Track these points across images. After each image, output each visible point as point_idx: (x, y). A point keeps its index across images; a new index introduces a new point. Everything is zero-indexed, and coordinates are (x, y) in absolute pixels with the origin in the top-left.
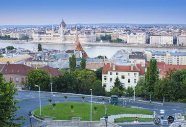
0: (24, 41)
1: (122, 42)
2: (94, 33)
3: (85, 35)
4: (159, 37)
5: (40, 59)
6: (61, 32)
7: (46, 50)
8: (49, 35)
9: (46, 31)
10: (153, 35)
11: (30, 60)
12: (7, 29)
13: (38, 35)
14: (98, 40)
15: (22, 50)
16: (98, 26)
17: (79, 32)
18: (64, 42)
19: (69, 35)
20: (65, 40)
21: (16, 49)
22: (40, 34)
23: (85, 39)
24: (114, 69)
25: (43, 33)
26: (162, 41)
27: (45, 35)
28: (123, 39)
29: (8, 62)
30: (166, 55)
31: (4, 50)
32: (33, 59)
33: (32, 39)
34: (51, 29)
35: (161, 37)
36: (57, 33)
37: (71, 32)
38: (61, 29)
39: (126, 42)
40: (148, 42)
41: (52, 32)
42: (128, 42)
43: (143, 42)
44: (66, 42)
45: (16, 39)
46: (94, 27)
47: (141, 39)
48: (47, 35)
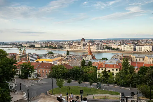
0: (60, 49)
1: (119, 50)
2: (102, 44)
3: (96, 46)
4: (143, 46)
5: (66, 60)
6: (82, 44)
7: (71, 54)
8: (75, 46)
9: (73, 43)
10: (138, 45)
11: (61, 60)
12: (51, 42)
13: (68, 46)
14: (104, 49)
15: (57, 54)
16: (105, 40)
17: (92, 44)
18: (83, 50)
19: (87, 46)
20: (84, 48)
21: (54, 54)
22: (70, 45)
23: (96, 48)
24: (104, 67)
25: (71, 45)
26: (145, 49)
27: (73, 46)
28: (119, 48)
29: (42, 61)
30: (145, 58)
31: (47, 54)
32: (63, 60)
33: (65, 48)
34: (76, 42)
35: (144, 46)
36: (80, 44)
37: (88, 44)
38: (82, 42)
39: (121, 50)
40: (135, 49)
41: (76, 44)
42: (122, 50)
43: (132, 50)
44: (85, 50)
45: (56, 48)
46: (103, 41)
47: (130, 48)
48: (74, 46)
